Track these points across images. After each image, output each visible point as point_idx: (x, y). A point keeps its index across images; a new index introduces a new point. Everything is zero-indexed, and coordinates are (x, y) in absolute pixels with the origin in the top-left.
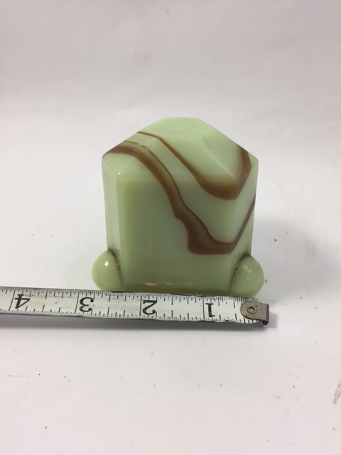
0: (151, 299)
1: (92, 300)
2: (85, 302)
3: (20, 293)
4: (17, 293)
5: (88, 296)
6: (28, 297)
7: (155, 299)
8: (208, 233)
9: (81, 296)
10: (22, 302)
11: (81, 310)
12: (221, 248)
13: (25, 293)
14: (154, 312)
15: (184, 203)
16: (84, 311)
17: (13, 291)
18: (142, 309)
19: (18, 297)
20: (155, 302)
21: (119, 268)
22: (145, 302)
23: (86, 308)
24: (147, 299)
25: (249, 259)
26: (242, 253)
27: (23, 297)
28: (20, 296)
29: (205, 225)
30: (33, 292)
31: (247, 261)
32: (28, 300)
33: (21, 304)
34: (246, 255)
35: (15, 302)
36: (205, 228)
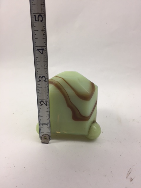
0: (47, 104)
1: (44, 81)
2: (44, 78)
3: (45, 49)
4: (45, 48)
5: (46, 79)
6: (43, 53)
7: (47, 105)
8: (79, 113)
9: (46, 76)
10: (41, 51)
11: (40, 77)
12: (85, 118)
13: (45, 51)
14: (42, 105)
15: (71, 102)
16: (39, 78)
17: (45, 46)
18: (43, 100)
19: (43, 48)
20: (46, 105)
22: (46, 101)
23: (40, 79)
24: (47, 102)
25: (95, 123)
26: (93, 121)
27: (43, 51)
28: (44, 50)
29: (79, 110)
30: (46, 55)
31: (94, 124)
32: (42, 54)
33: (40, 51)
34: (94, 122)
35: (41, 48)
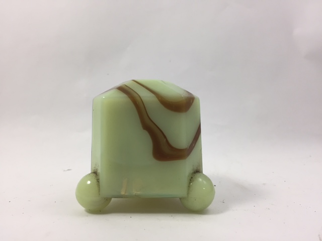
8: (167, 141)
21: (98, 181)
36: (165, 137)
